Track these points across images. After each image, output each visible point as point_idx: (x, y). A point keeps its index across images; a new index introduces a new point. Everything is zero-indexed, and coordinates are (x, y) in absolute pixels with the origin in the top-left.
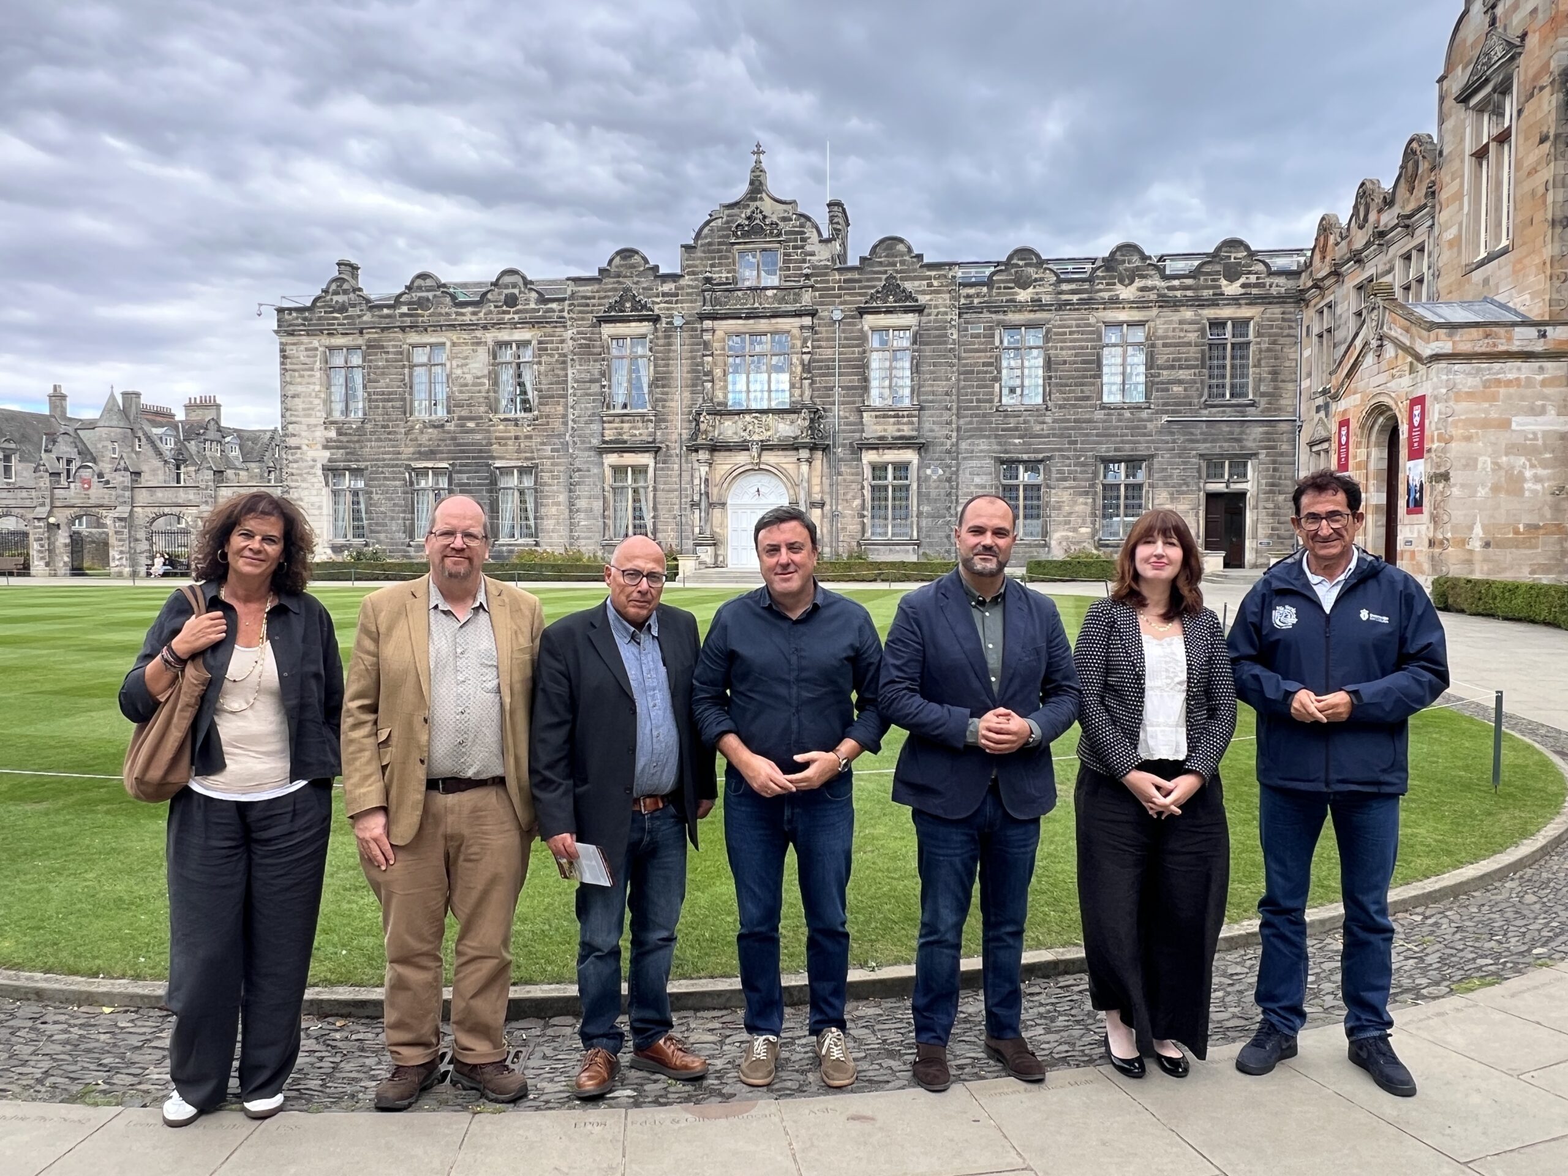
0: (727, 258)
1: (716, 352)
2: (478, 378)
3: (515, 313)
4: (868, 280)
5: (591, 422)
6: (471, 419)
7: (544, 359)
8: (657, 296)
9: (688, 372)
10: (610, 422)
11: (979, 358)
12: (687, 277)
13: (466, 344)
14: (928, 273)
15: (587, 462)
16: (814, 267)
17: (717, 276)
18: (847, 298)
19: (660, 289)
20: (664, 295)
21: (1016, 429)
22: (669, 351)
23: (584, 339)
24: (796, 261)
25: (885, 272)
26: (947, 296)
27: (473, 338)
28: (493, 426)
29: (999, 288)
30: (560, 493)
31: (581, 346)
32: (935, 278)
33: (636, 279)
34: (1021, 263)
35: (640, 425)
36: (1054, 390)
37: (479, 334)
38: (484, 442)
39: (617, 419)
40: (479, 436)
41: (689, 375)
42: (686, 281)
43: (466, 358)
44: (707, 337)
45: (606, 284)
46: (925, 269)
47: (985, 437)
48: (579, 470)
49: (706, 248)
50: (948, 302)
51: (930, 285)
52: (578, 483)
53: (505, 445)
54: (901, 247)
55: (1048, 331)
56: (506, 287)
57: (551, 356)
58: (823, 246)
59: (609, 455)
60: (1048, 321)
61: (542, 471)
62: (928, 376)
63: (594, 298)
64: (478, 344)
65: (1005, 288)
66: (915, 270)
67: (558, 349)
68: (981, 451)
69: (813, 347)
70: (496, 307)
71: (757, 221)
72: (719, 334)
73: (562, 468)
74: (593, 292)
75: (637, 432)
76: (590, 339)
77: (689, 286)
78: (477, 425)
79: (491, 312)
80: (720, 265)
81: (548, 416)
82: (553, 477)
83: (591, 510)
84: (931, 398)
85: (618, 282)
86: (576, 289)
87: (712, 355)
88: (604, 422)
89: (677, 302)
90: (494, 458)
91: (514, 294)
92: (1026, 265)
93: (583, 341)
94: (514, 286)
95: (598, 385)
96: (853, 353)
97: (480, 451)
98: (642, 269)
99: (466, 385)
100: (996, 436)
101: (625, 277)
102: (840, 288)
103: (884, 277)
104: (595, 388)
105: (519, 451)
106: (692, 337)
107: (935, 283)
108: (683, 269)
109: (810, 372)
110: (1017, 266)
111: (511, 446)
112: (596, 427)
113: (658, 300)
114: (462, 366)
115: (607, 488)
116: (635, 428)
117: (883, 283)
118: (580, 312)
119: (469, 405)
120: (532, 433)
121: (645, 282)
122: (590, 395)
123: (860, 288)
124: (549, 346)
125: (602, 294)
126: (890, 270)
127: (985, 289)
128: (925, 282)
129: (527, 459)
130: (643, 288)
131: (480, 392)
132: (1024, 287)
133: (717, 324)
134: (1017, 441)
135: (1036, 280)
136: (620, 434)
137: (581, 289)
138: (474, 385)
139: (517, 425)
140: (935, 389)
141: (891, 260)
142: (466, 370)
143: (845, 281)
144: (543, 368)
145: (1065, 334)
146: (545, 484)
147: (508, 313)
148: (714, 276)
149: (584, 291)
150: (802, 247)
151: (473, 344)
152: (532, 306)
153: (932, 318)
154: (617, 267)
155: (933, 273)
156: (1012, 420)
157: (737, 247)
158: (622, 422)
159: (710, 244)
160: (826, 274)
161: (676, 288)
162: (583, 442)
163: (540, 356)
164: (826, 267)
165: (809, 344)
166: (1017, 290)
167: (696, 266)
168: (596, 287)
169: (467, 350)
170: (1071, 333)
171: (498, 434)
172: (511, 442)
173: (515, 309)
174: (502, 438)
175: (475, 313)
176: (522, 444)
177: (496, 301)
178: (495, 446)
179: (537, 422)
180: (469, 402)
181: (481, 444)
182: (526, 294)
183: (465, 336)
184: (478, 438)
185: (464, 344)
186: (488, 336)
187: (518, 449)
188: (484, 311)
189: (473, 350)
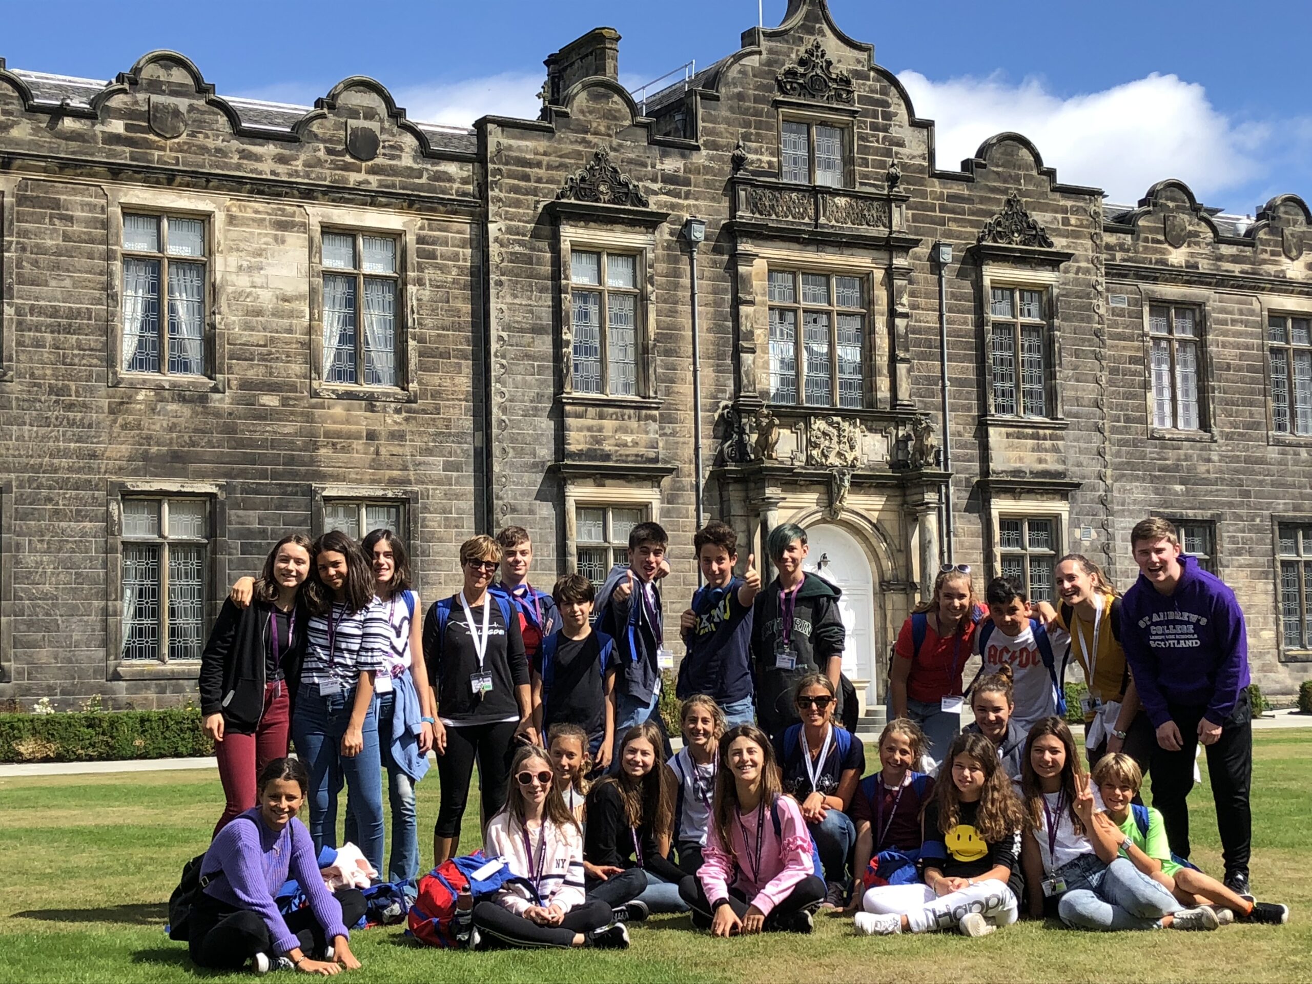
2: (286, 300)
3: (371, 171)
6: (272, 388)
9: (709, 330)
12: (704, 152)
13: (261, 223)
15: (527, 493)
17: (754, 157)
22: (676, 286)
27: (276, 212)
28: (322, 406)
37: (289, 205)
38: (299, 441)
40: (287, 428)
41: (711, 336)
42: (702, 158)
43: (259, 253)
53: (347, 449)
56: (352, 113)
57: (443, 269)
63: (536, 164)
64: (286, 226)
67: (456, 256)
69: (909, 306)
70: (330, 152)
73: (466, 505)
74: (536, 152)
75: (628, 439)
77: (707, 169)
78: (285, 402)
79: (319, 163)
81: (437, 394)
82: (448, 523)
90: (323, 477)
91: (370, 131)
97: (291, 460)
99: (259, 313)
101: (597, 133)
104: (543, 344)
105: (376, 465)
109: (907, 350)
111: (360, 451)
112: (545, 423)
114: (250, 269)
116: (624, 430)
119: (263, 358)
120: (405, 427)
124: (439, 249)
125: (555, 159)
129: (393, 482)
131: (290, 330)
136: (599, 441)
137: (513, 142)
138: (276, 314)
139: (371, 409)
142: (258, 279)
144: (426, 293)
146: (432, 537)
147: (357, 169)
148: (749, 157)
149: (520, 148)
151: (276, 225)
152: (407, 161)
162: (520, 453)
163: (421, 268)
165: (905, 300)
167: (720, 134)
169: (263, 236)
171: (330, 426)
172: (358, 445)
173: (370, 163)
174: (339, 435)
175: (281, 159)
176: (383, 451)
177: (330, 141)
178: (322, 451)
179: (414, 405)
180: (264, 350)
181: (291, 445)
182: (394, 135)
183: (259, 206)
184: (286, 431)
185: (253, 220)
186: (309, 209)
187: (374, 460)
188: (303, 157)
189: (276, 238)
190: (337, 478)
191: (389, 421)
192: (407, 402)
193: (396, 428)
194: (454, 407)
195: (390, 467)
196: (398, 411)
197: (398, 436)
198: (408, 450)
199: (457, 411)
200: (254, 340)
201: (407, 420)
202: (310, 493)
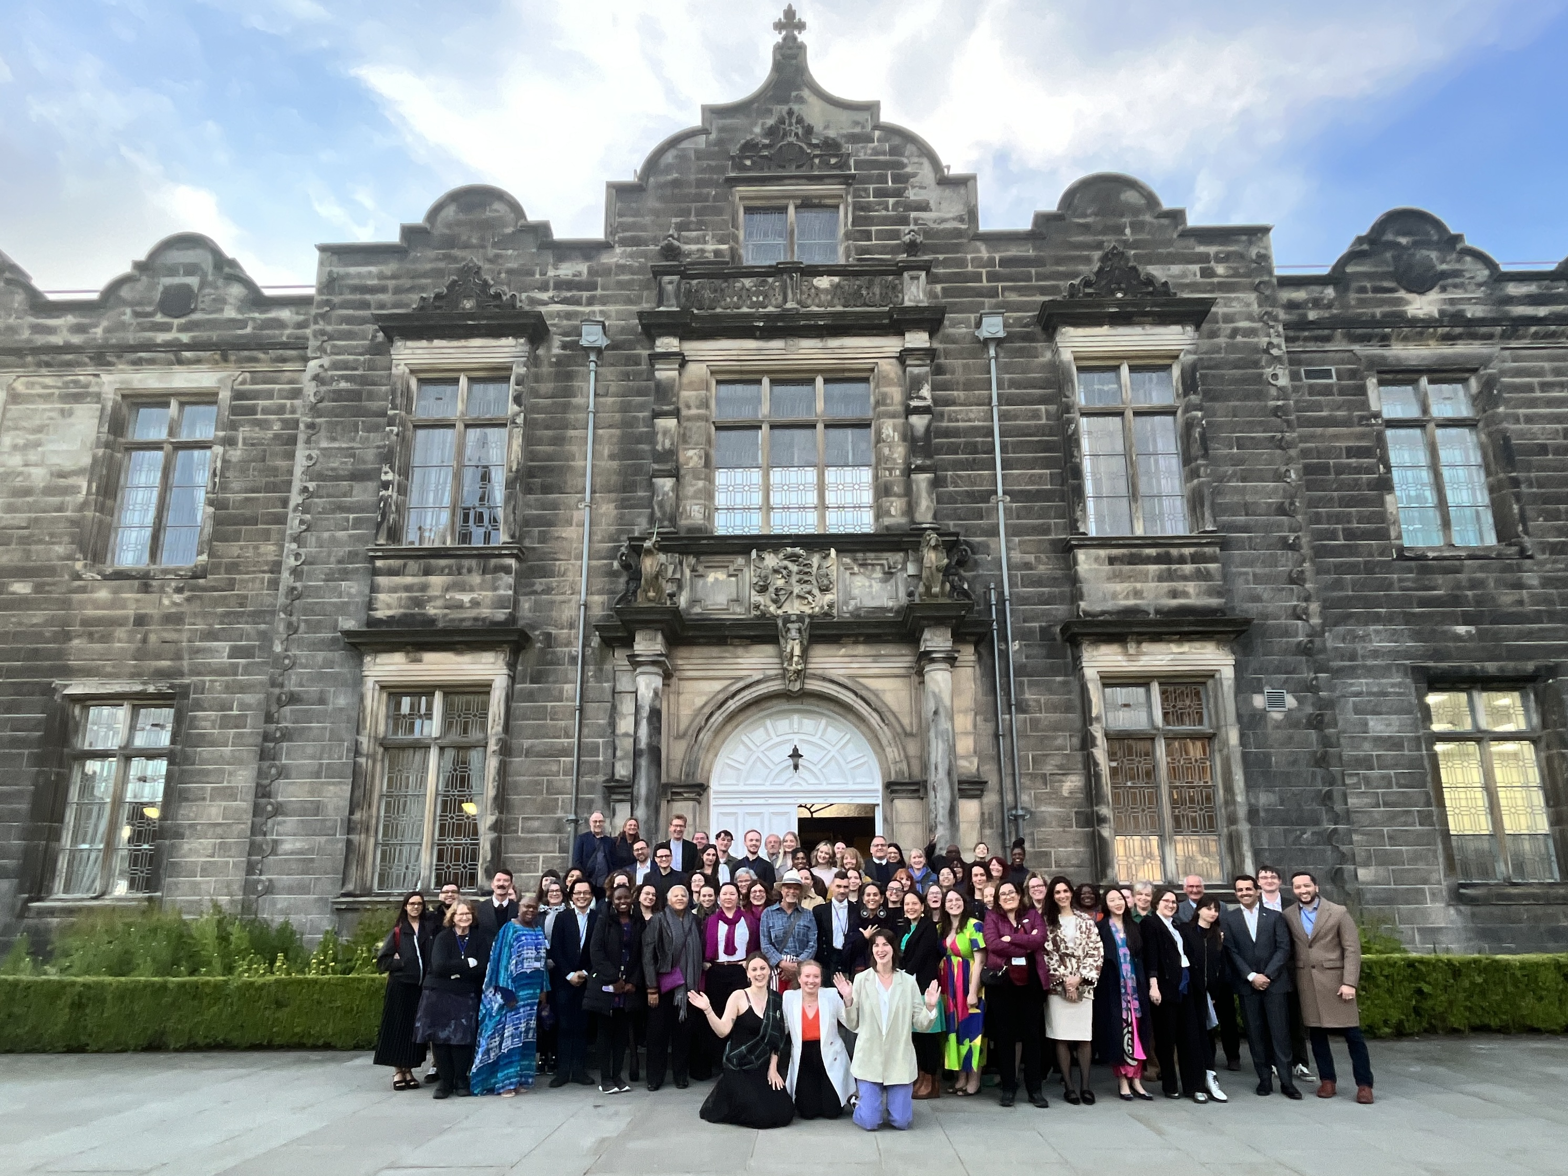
0: (718, 211)
1: (684, 412)
2: (62, 475)
3: (182, 329)
4: (1059, 261)
5: (345, 575)
6: (21, 573)
7: (242, 433)
8: (544, 288)
9: (612, 457)
10: (391, 572)
11: (1336, 437)
12: (618, 250)
13: (46, 398)
14: (1201, 249)
15: (321, 677)
16: (928, 233)
17: (694, 247)
18: (1013, 297)
19: (551, 273)
20: (560, 285)
21: (1455, 600)
22: (566, 408)
23: (347, 378)
24: (885, 221)
25: (1099, 246)
26: (1252, 297)
27: (66, 385)
28: (83, 590)
29: (1363, 290)
30: (236, 761)
31: (338, 395)
32: (1219, 260)
33: (491, 252)
34: (1403, 240)
35: (476, 579)
36: (1530, 511)
37: (83, 375)
38: (48, 632)
39: (412, 565)
40: (38, 617)
41: (615, 464)
42: (616, 257)
43: (40, 429)
44: (666, 373)
45: (415, 260)
46: (1191, 241)
47: (1377, 619)
48: (293, 699)
49: (668, 192)
50: (1255, 307)
51: (1207, 273)
52: (287, 735)
53: (105, 638)
54: (1130, 196)
55: (1489, 384)
56: (172, 271)
57: (263, 425)
58: (948, 192)
59: (383, 658)
60: (1486, 361)
61: (198, 706)
62: (1230, 470)
63: (383, 289)
64: (78, 398)
65: (1376, 290)
66: (1170, 243)
67: (281, 410)
68: (1376, 654)
69: (936, 401)
70: (137, 314)
71: (792, 139)
72: (696, 370)
73: (250, 698)
74: (381, 276)
75: (466, 598)
76: (363, 380)
77: (621, 268)
78: (38, 588)
79: (123, 326)
80: (700, 226)
81: (233, 567)
82: (225, 723)
83: (317, 808)
84: (1241, 519)
85: (446, 257)
86: (342, 270)
87: (676, 414)
88: (375, 572)
89: (590, 302)
90: (68, 672)
91: (188, 287)
92: (1416, 244)
93: (343, 385)
94: (191, 270)
95: (371, 485)
96: (1036, 415)
97: (35, 654)
98: (509, 230)
99: (27, 492)
100: (1409, 619)
101: (466, 246)
102: (992, 277)
103: (1097, 255)
104: (363, 493)
105: (141, 654)
106: (626, 376)
107: (1220, 269)
108: (611, 229)
109: (929, 456)
110: (1396, 245)
111: (122, 640)
112: (353, 588)
113: (545, 296)
114: (27, 447)
115: (365, 743)
116: (463, 588)
117: (1096, 267)
118: (348, 320)
119: (24, 541)
120: (185, 608)
121: (512, 258)
122: (349, 510)
123: (1040, 277)
124: (261, 403)
125: (407, 283)
126: (1110, 241)
127: (1330, 292)
128: (1196, 268)
129: (160, 674)
130: (510, 272)
131: (60, 509)
132: (1421, 287)
133: (692, 348)
134: (1461, 629)
135: (1444, 275)
136: (419, 603)
137: (353, 270)
138: (49, 491)
139: (146, 588)
140: (1249, 499)
141: (1111, 221)
142: (33, 457)
143: (1004, 262)
144: (236, 454)
145: (1530, 388)
146: (202, 740)
147: (166, 328)
148: (686, 248)
149: (359, 275)
150: (898, 193)
151: (66, 398)
152: (230, 313)
153: (1222, 341)
154: (449, 225)
155: (1212, 250)
156: (1440, 579)
157: (741, 189)
158: (427, 572)
159: (676, 183)
160: (956, 248)
161: (591, 272)
162: (314, 627)
163: (233, 426)
164: (958, 233)
165: (926, 391)
166: (1402, 294)
167: (643, 228)
168: (390, 268)
169: (45, 411)
170: (1545, 386)
171: (90, 612)
172: (121, 632)
173: (183, 320)
174: (99, 621)
175: (79, 329)
176: (153, 638)
177: (140, 304)
178: (76, 642)
179: (201, 581)
180: (26, 532)
181: (38, 637)
182: (216, 288)
183: (50, 380)
184: (35, 621)
185: (40, 396)
186: (105, 378)
187: (138, 649)
188: (105, 323)
189: (62, 411)
190: (88, 673)
191: (166, 602)
192: (193, 577)
193: (173, 610)
194: (253, 580)
195: (158, 657)
196: (179, 590)
197: (173, 619)
198: (185, 636)
199: (257, 585)
200: (16, 523)
201: (188, 600)
202: (49, 691)
